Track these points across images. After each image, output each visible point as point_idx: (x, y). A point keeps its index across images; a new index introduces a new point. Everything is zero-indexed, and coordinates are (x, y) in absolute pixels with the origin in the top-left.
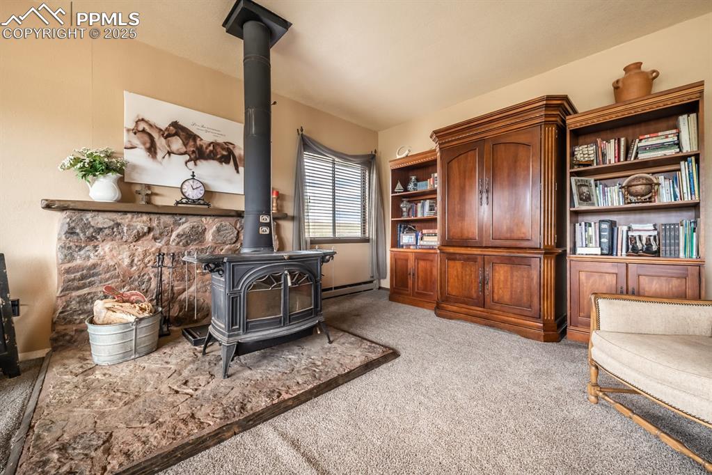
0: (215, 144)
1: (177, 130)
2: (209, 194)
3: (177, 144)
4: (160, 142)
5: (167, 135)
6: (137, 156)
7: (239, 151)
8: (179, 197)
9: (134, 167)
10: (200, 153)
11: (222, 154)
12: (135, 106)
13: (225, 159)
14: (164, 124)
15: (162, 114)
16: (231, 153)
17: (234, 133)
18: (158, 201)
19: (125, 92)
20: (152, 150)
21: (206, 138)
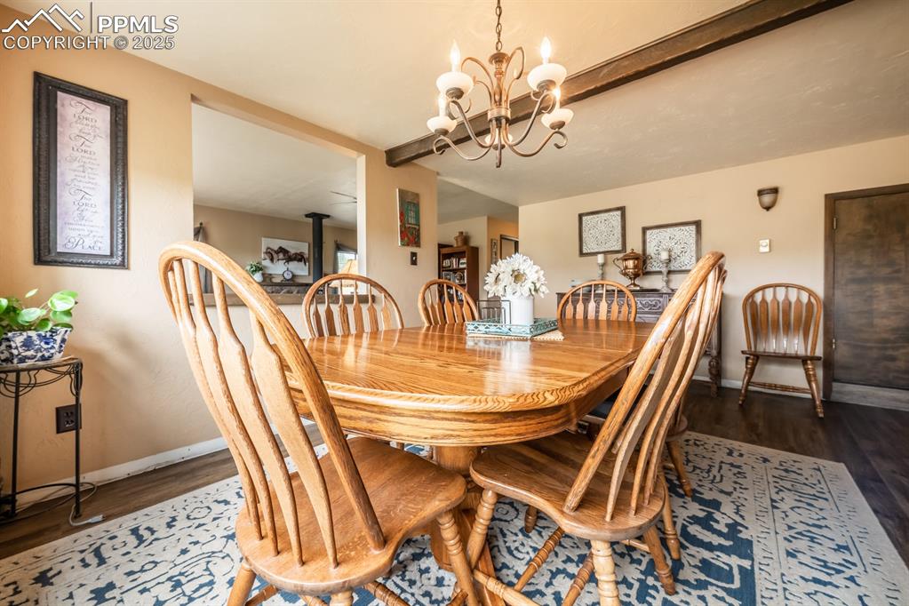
0: (296, 254)
1: (282, 250)
2: (294, 276)
3: (281, 256)
4: (275, 256)
5: (277, 252)
6: (267, 263)
7: (306, 256)
8: (282, 278)
9: (265, 267)
10: (290, 258)
11: (299, 258)
12: (266, 243)
13: (300, 260)
14: (276, 249)
15: (276, 244)
16: (303, 257)
17: (304, 248)
18: (274, 280)
19: (263, 239)
20: (272, 260)
21: (292, 251)
